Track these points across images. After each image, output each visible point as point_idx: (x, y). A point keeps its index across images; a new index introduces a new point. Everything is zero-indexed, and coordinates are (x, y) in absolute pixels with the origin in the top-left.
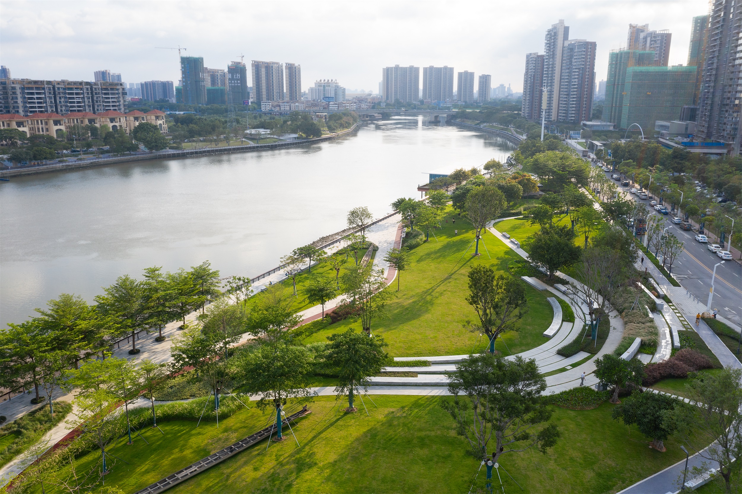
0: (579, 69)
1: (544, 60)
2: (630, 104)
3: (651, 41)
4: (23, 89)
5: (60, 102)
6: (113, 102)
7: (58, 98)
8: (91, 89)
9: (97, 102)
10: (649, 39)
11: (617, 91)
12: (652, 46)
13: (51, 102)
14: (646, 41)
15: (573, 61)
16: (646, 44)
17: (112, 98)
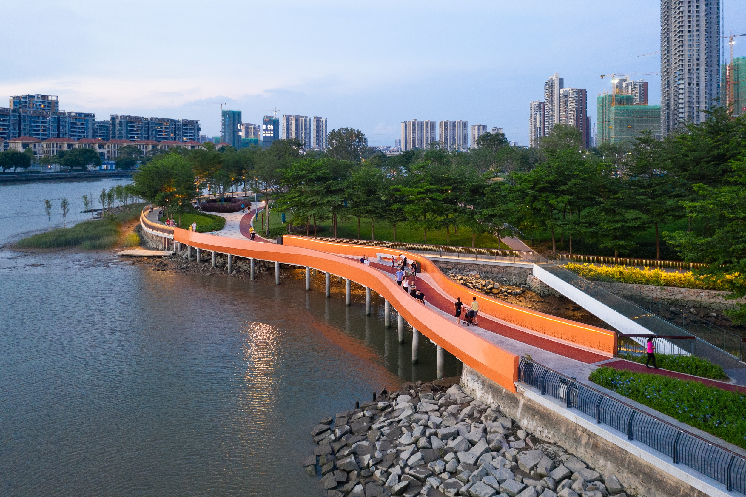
0: (574, 111)
1: (544, 106)
2: (615, 135)
3: (632, 88)
4: (127, 123)
5: (152, 134)
6: (190, 136)
7: (151, 131)
8: (175, 125)
9: (178, 135)
10: (630, 87)
11: (606, 127)
12: (633, 92)
13: (145, 134)
14: (628, 89)
15: (569, 105)
16: (628, 91)
17: (189, 133)
